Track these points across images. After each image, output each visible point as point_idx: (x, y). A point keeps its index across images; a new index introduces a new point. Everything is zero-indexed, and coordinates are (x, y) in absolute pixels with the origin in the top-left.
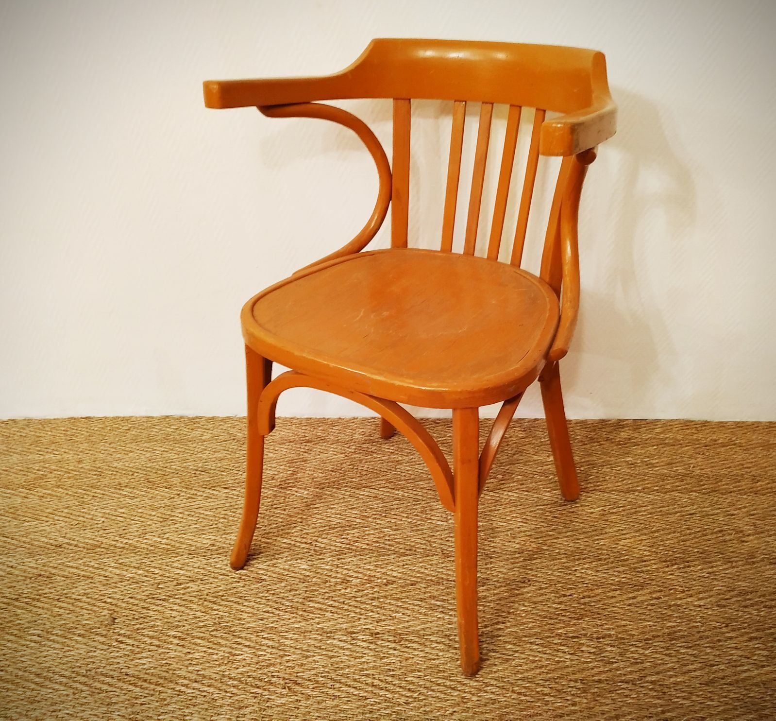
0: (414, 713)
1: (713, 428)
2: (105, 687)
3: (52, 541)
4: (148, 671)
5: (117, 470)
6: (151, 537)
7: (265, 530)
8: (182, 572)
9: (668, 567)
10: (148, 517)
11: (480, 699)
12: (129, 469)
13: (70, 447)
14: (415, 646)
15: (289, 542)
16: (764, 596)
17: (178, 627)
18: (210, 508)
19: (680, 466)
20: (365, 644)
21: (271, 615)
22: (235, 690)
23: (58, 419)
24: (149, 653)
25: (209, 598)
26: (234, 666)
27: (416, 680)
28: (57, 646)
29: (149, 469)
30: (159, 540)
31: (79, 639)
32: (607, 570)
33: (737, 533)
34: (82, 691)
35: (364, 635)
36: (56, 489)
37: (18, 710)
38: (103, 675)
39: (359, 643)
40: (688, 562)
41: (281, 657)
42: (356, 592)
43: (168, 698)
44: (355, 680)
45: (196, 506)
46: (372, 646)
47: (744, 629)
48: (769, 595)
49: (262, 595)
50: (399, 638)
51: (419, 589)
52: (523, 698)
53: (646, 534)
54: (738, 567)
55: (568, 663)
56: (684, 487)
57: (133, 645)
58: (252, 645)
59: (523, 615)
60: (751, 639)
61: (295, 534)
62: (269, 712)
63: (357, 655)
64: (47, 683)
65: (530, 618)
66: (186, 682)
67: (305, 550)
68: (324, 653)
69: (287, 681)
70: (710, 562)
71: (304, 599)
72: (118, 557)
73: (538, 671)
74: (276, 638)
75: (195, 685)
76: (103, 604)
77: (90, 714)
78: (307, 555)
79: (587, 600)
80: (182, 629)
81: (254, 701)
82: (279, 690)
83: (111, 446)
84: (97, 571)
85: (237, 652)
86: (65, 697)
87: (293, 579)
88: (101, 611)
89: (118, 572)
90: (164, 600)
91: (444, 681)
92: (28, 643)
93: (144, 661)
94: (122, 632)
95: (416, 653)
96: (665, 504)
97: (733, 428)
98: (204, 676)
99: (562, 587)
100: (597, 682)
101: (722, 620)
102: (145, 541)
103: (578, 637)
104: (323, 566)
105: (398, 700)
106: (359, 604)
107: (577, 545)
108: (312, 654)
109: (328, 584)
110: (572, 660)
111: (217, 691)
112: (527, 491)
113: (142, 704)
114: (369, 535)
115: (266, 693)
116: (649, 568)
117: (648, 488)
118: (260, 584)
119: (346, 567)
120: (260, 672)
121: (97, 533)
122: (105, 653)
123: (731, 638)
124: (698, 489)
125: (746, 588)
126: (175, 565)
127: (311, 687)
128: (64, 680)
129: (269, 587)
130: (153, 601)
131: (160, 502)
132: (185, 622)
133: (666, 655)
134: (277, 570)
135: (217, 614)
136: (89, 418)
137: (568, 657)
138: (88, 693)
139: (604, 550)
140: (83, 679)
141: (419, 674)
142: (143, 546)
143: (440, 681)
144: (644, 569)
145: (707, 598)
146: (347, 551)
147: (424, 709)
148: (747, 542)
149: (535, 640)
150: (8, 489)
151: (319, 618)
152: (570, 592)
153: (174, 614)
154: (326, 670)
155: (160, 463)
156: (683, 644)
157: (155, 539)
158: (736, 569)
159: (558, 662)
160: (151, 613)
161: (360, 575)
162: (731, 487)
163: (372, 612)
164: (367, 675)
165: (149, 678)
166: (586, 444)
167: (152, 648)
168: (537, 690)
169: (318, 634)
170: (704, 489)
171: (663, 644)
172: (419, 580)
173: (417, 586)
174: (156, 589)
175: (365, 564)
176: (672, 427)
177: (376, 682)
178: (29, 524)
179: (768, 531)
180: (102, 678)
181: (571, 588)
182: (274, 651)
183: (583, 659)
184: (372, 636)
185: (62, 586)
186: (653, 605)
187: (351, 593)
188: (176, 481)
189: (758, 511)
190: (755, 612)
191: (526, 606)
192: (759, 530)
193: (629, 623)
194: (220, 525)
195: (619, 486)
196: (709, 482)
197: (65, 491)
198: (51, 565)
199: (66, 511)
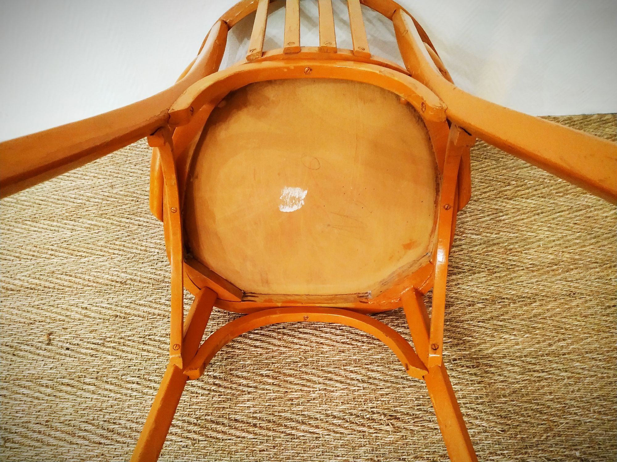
3: (115, 278)
36: (100, 219)
197: (109, 220)
198: (123, 304)
199: (117, 243)
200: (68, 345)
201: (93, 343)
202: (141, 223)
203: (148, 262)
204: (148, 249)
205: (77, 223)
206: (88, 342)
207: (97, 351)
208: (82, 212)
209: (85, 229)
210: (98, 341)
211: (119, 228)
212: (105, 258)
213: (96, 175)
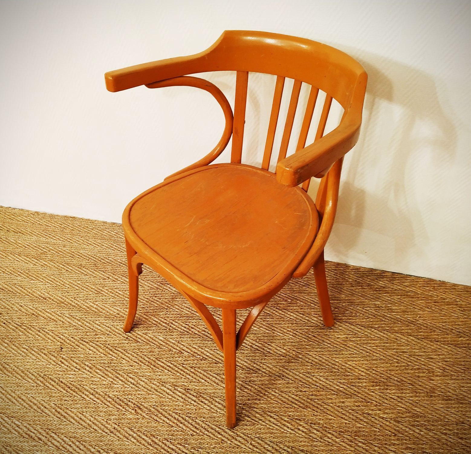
0: (194, 442)
1: (447, 289)
2: (51, 387)
3: (42, 295)
4: (71, 383)
5: (81, 256)
6: (89, 302)
7: (147, 310)
8: (99, 328)
9: (373, 386)
10: (90, 289)
11: (231, 443)
12: (88, 256)
13: (61, 236)
14: (206, 402)
15: (157, 320)
16: (429, 421)
17: (91, 360)
18: (122, 289)
19: (411, 315)
20: (180, 394)
21: (137, 364)
22: (109, 404)
23: (59, 216)
24: (74, 372)
25: (109, 346)
26: (112, 390)
27: (200, 423)
28: (34, 358)
29: (97, 258)
30: (93, 305)
31: (44, 356)
32: (333, 379)
33: (429, 373)
34: (40, 386)
35: (181, 389)
36: (50, 262)
37: (11, 389)
38: (51, 379)
39: (178, 393)
40: (387, 386)
41: (136, 391)
42: (184, 361)
43: (78, 400)
44: (169, 414)
45: (116, 287)
46: (184, 396)
47: (406, 440)
48: (433, 422)
49: (135, 351)
50: (199, 395)
51: (219, 367)
52: (255, 449)
53: (367, 360)
54: (419, 397)
55: (288, 435)
56: (407, 331)
57: (67, 366)
58: (124, 380)
59: (273, 398)
60: (407, 448)
61: (162, 316)
62: (123, 421)
63: (174, 400)
64: (26, 377)
65: (275, 401)
66: (87, 393)
67: (164, 328)
68: (158, 394)
69: (136, 406)
70: (402, 389)
71: (156, 358)
72: (70, 312)
73: (269, 435)
74: (136, 379)
75: (91, 396)
76: (59, 339)
77: (41, 400)
78: (164, 331)
79: (313, 397)
80: (92, 362)
81: (117, 413)
82: (130, 410)
83: (82, 239)
84: (60, 318)
85: (115, 383)
86: (32, 387)
87: (153, 345)
88: (57, 342)
89: (69, 321)
90: (87, 343)
91: (215, 427)
92: (21, 352)
93: (71, 376)
94: (64, 357)
95: (205, 406)
96: (389, 341)
97: (461, 291)
98: (97, 393)
99: (301, 385)
100: (301, 451)
101: (393, 431)
102: (86, 304)
103: (300, 420)
104: (171, 340)
105: (188, 432)
106: (183, 369)
107: (321, 359)
108: (152, 393)
109: (171, 352)
110: (291, 433)
111: (101, 403)
112: (303, 314)
113: (65, 400)
114: (201, 325)
115: (124, 410)
116: (360, 384)
117: (382, 327)
118: (136, 344)
119: (182, 344)
120: (124, 397)
121: (64, 294)
122: (54, 367)
123: (394, 444)
124: (416, 334)
125: (419, 413)
126: (97, 322)
127: (147, 412)
128: (34, 378)
129: (140, 347)
130: (82, 342)
131: (98, 280)
132: (94, 358)
133: (348, 445)
134: (147, 337)
135: (111, 357)
136: (74, 217)
137: (289, 431)
138: (43, 387)
139: (336, 366)
140: (42, 380)
141: (204, 419)
142: (84, 307)
143: (214, 427)
144: (357, 384)
145: (389, 414)
146: (186, 333)
147: (200, 441)
148: (433, 380)
149: (274, 416)
150: (28, 257)
151: (161, 372)
152: (305, 389)
153: (91, 352)
154: (157, 404)
155: (104, 255)
156: (362, 441)
157: (91, 304)
158: (417, 398)
159: (283, 432)
160: (80, 349)
161: (189, 351)
162: (440, 337)
163: (189, 375)
164: (176, 413)
165: (71, 387)
166: (353, 287)
167: (76, 370)
168: (265, 446)
169: (158, 382)
170: (421, 335)
171: (349, 438)
172: (220, 361)
173: (218, 365)
174: (85, 335)
175: (194, 344)
176: (417, 283)
177: (180, 419)
178: (33, 282)
179: (452, 375)
180: (50, 381)
181: (307, 387)
182: (133, 386)
183: (297, 435)
184: (185, 390)
185: (42, 323)
186: (353, 410)
187: (181, 361)
188: (109, 268)
189: (451, 360)
190: (418, 431)
191: (276, 393)
192: (446, 374)
193: (333, 418)
194: (125, 302)
195: (363, 322)
196: (426, 331)
197: (54, 264)
198: (39, 309)
199: (52, 277)
200: (5, 322)
201: (17, 324)
202: (68, 269)
203: (62, 291)
204: (65, 284)
205: (38, 262)
206: (15, 323)
207: (17, 329)
208: (43, 256)
209: (40, 266)
210: (19, 324)
211: (57, 269)
212: (42, 283)
213: (60, 238)
